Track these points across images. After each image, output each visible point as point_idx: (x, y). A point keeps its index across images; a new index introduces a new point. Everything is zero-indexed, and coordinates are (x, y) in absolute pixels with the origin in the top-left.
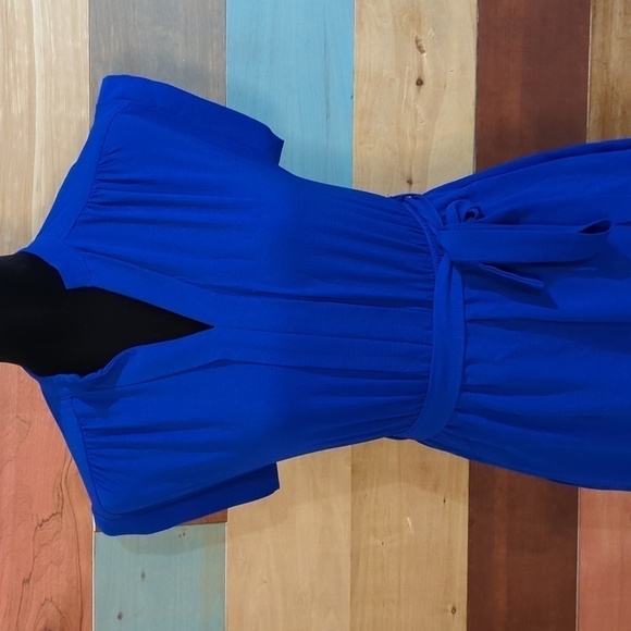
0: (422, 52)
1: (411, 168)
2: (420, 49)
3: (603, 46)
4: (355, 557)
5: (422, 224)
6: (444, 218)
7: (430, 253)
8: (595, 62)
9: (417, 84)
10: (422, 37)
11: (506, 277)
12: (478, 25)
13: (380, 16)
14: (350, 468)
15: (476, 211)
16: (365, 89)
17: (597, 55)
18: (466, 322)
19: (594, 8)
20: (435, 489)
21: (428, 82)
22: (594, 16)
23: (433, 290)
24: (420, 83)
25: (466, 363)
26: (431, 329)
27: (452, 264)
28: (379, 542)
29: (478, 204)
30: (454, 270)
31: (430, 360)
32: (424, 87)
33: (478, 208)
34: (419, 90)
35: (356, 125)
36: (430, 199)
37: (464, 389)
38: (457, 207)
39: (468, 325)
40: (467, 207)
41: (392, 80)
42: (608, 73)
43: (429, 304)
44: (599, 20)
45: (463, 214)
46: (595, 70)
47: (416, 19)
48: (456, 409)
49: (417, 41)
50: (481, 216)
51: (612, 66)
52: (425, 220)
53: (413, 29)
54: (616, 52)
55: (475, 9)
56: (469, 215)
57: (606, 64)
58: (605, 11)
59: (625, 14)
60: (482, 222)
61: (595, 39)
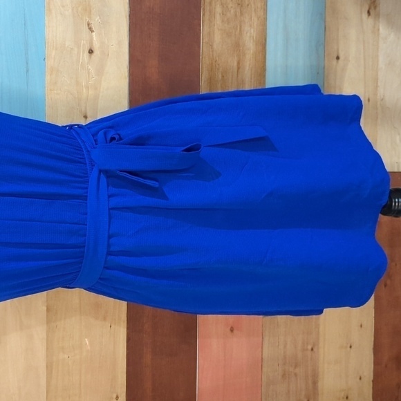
0: (92, 31)
1: (86, 108)
2: (90, 29)
3: (209, 34)
4: (49, 367)
5: (82, 145)
6: (96, 141)
7: (86, 164)
8: (204, 44)
9: (89, 52)
10: (92, 22)
11: (134, 179)
12: (130, 16)
13: (63, 6)
14: (46, 308)
15: (117, 137)
16: (53, 54)
17: (206, 40)
18: (109, 209)
19: (204, 9)
20: (105, 319)
21: (97, 52)
22: (204, 15)
23: (87, 188)
24: (91, 52)
25: (110, 237)
26: (86, 214)
27: (100, 171)
28: (66, 356)
29: (119, 132)
30: (102, 175)
31: (85, 235)
32: (94, 55)
33: (119, 135)
34: (90, 57)
35: (48, 78)
36: (89, 128)
37: (109, 253)
38: (105, 134)
39: (111, 211)
40: (111, 134)
41: (72, 49)
42: (212, 51)
43: (85, 198)
44: (207, 17)
45: (109, 138)
46: (205, 49)
47: (88, 10)
48: (104, 267)
49: (88, 25)
50: (121, 139)
51: (215, 46)
52: (83, 141)
53: (86, 17)
54: (217, 38)
55: (127, 6)
56: (113, 139)
57: (212, 46)
58: (210, 12)
59: (223, 14)
60: (119, 144)
61: (205, 29)
